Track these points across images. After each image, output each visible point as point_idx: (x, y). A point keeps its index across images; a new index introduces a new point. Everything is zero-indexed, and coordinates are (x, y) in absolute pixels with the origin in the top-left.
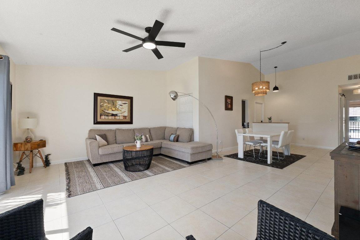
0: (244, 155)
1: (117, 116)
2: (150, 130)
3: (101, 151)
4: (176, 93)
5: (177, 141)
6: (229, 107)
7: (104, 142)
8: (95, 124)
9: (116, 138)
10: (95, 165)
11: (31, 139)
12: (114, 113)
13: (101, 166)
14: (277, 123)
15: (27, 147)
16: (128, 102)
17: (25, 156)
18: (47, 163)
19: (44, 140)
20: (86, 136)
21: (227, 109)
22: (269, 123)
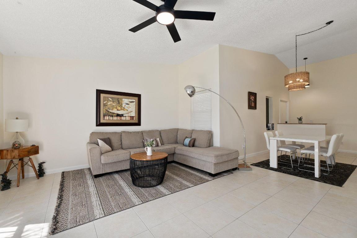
0: (279, 164)
1: (123, 116)
2: (160, 132)
3: (104, 159)
4: (193, 87)
5: (193, 146)
6: (253, 105)
7: (108, 147)
8: (97, 125)
9: (122, 142)
10: (96, 176)
11: (20, 145)
12: (120, 112)
13: (104, 177)
14: (310, 124)
15: (14, 154)
16: (135, 100)
17: (12, 165)
18: (41, 173)
19: (36, 145)
20: (88, 140)
21: (250, 107)
22: (299, 124)
